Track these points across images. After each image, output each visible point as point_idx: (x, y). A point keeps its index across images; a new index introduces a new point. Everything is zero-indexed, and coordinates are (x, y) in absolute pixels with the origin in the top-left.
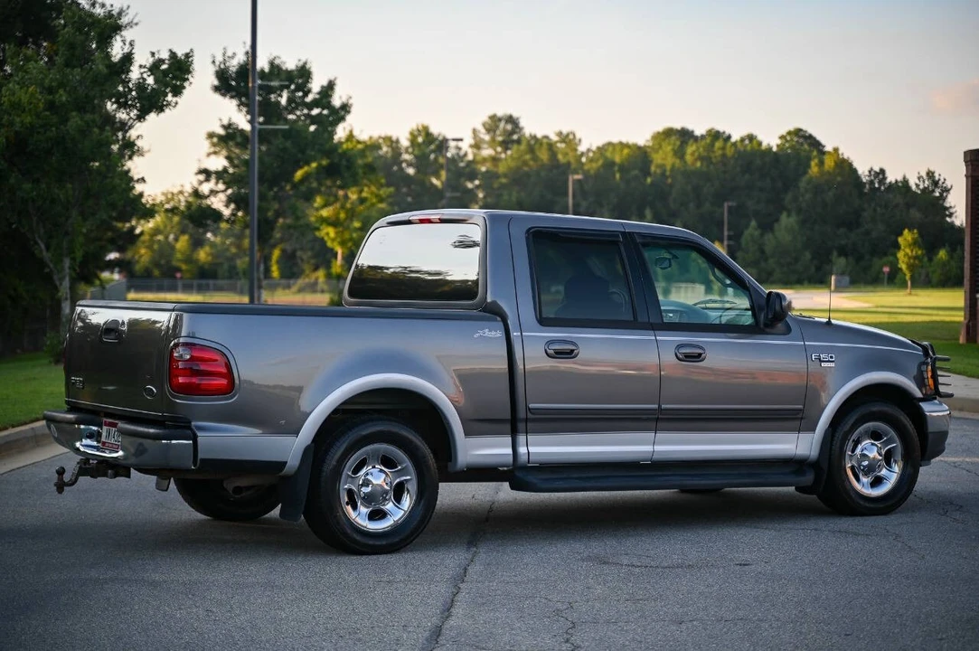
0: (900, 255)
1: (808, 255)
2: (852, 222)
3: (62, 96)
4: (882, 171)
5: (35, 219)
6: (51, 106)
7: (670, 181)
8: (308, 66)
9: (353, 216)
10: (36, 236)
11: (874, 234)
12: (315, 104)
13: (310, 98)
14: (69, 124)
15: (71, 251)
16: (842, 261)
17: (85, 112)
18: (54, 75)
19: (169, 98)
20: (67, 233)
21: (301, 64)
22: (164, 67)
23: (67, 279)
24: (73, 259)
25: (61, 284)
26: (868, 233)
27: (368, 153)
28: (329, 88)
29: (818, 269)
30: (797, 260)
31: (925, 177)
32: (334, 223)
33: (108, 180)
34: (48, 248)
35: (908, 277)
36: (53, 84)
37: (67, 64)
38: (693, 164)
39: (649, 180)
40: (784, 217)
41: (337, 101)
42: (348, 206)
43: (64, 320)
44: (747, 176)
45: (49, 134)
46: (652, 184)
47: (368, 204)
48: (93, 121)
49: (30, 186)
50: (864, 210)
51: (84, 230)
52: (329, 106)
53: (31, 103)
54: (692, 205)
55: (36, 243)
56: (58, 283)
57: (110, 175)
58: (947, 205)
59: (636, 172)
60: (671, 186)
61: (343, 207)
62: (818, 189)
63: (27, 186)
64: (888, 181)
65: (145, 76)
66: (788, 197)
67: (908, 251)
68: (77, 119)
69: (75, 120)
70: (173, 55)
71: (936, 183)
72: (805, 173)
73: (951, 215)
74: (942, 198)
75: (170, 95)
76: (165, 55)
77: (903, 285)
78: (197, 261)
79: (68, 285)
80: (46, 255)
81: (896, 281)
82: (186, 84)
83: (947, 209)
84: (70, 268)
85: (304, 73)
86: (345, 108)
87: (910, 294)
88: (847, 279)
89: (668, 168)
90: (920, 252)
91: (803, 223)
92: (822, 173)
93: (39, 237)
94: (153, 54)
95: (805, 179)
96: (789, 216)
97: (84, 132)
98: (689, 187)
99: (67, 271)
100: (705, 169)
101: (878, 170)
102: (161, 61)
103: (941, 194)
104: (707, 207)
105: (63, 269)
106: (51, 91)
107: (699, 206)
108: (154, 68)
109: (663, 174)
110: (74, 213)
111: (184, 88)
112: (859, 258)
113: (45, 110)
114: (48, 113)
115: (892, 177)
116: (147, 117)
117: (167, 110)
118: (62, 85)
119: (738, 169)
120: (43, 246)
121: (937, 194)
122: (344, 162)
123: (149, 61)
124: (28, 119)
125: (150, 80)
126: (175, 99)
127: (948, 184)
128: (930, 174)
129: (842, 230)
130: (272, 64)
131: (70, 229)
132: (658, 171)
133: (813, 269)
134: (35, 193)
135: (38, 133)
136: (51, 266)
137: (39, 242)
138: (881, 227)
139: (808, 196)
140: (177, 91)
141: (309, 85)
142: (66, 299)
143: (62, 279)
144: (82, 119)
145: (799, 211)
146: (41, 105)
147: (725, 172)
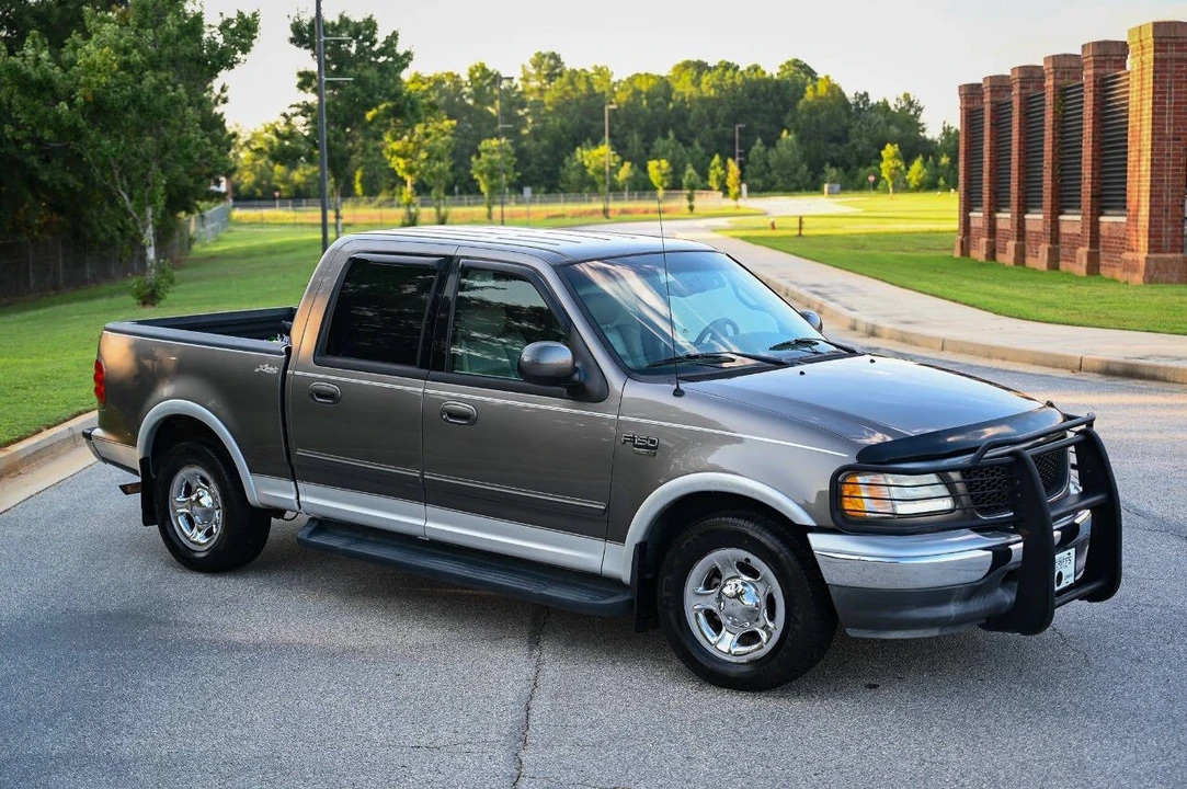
0: (883, 165)
1: (805, 167)
2: (841, 138)
3: (136, 56)
4: (866, 94)
5: (116, 172)
6: (125, 66)
7: (688, 106)
8: (374, 18)
9: (419, 148)
10: (119, 187)
11: (860, 148)
12: (381, 52)
13: (375, 48)
14: (143, 82)
15: (152, 202)
16: (833, 172)
17: (161, 70)
18: (129, 35)
19: (239, 55)
20: (148, 185)
21: (367, 16)
22: (233, 26)
23: (150, 227)
24: (155, 209)
25: (145, 232)
26: (854, 146)
27: (431, 93)
28: (393, 38)
29: (813, 178)
30: (796, 171)
31: (902, 98)
32: (404, 156)
33: (184, 135)
34: (131, 197)
35: (890, 184)
36: (128, 45)
37: (141, 25)
38: (708, 92)
39: (671, 106)
40: (785, 133)
41: (400, 50)
42: (415, 139)
43: (149, 265)
44: (753, 100)
45: (124, 92)
46: (674, 108)
47: (432, 137)
48: (167, 79)
49: (109, 142)
50: (851, 127)
51: (164, 182)
52: (393, 54)
53: (105, 65)
54: (707, 126)
55: (120, 194)
56: (141, 231)
57: (185, 129)
58: (921, 121)
59: (659, 99)
60: (690, 110)
61: (410, 141)
62: (812, 110)
63: (106, 142)
64: (870, 102)
65: (215, 35)
66: (789, 117)
67: (890, 162)
68: (151, 78)
69: (150, 79)
70: (241, 15)
71: (911, 104)
72: (802, 97)
73: (923, 130)
74: (916, 115)
75: (239, 52)
76: (234, 16)
77: (886, 191)
78: (293, 181)
79: (151, 232)
80: (130, 206)
81: (879, 187)
82: (254, 42)
83: (920, 125)
84: (152, 216)
85: (370, 25)
86: (408, 55)
87: (892, 198)
88: (838, 186)
89: (687, 95)
90: (899, 164)
91: (801, 140)
92: (816, 97)
93: (123, 189)
94: (222, 14)
95: (801, 103)
96: (789, 133)
97: (158, 89)
98: (705, 112)
99: (151, 219)
100: (717, 96)
101: (862, 93)
102: (229, 21)
103: (916, 113)
104: (720, 127)
105: (145, 216)
106: (126, 51)
107: (713, 127)
108: (224, 27)
109: (683, 100)
110: (154, 166)
111: (252, 45)
112: (847, 168)
113: (120, 69)
114: (122, 73)
115: (873, 100)
116: (219, 74)
117: (236, 66)
118: (136, 45)
119: (746, 95)
120: (126, 197)
121: (912, 113)
122: (409, 105)
123: (218, 22)
124: (104, 80)
125: (220, 40)
126: (244, 56)
127: (921, 104)
128: (906, 96)
129: (833, 145)
130: (341, 17)
131: (151, 181)
132: (679, 98)
133: (809, 179)
134: (114, 149)
135: (115, 92)
136: (135, 215)
137: (122, 193)
138: (866, 141)
139: (804, 117)
140: (245, 49)
141: (376, 36)
142: (150, 245)
143: (145, 227)
144: (155, 77)
145: (797, 131)
146: (115, 65)
147: (734, 98)
